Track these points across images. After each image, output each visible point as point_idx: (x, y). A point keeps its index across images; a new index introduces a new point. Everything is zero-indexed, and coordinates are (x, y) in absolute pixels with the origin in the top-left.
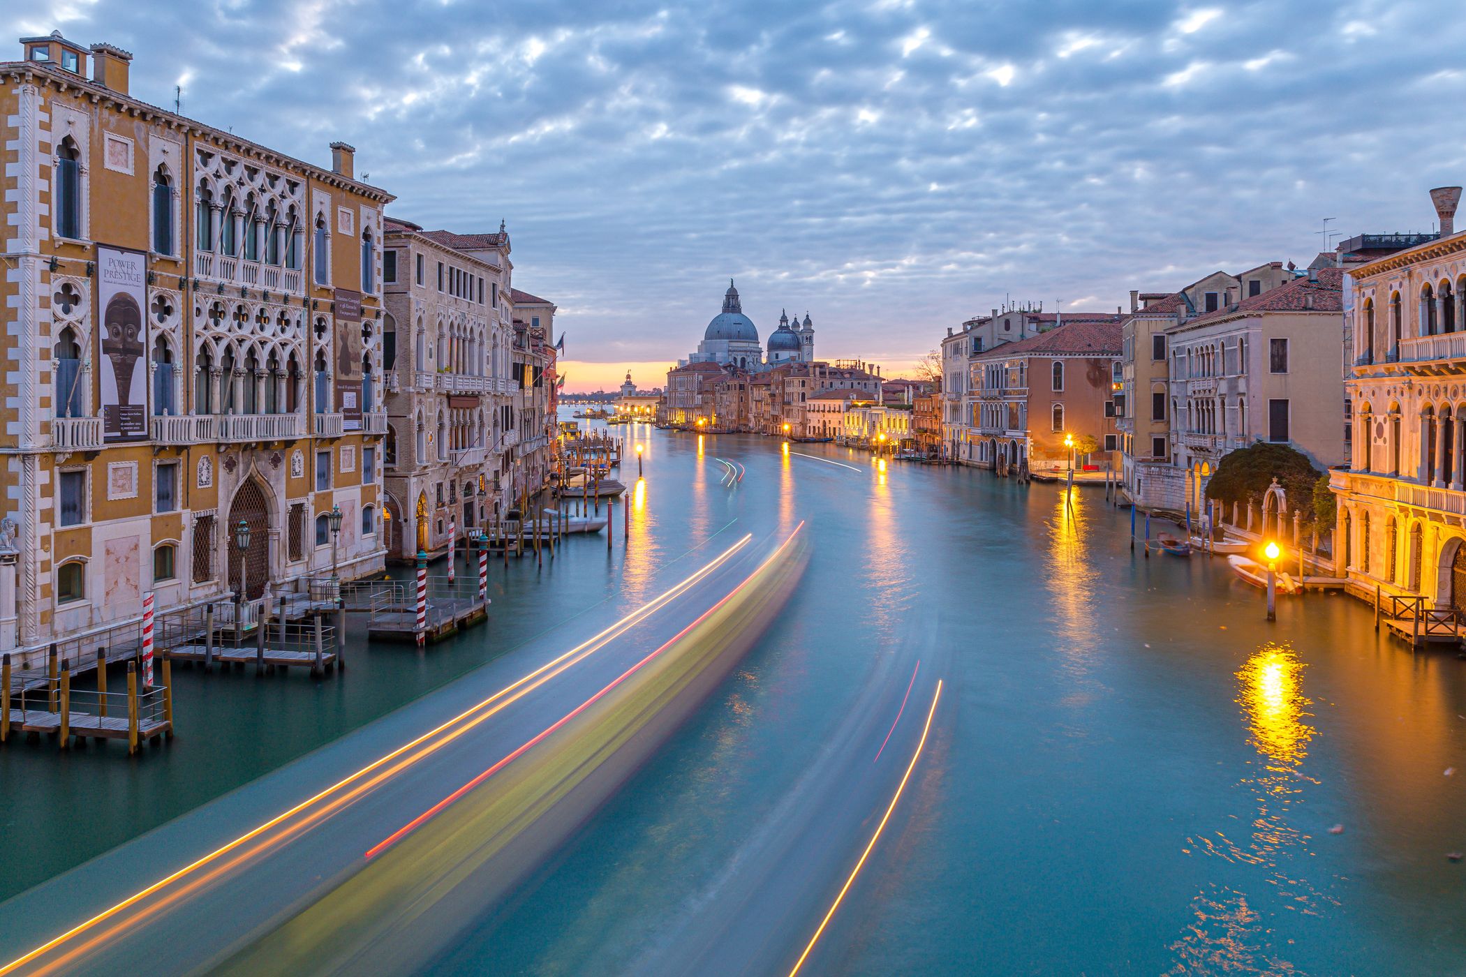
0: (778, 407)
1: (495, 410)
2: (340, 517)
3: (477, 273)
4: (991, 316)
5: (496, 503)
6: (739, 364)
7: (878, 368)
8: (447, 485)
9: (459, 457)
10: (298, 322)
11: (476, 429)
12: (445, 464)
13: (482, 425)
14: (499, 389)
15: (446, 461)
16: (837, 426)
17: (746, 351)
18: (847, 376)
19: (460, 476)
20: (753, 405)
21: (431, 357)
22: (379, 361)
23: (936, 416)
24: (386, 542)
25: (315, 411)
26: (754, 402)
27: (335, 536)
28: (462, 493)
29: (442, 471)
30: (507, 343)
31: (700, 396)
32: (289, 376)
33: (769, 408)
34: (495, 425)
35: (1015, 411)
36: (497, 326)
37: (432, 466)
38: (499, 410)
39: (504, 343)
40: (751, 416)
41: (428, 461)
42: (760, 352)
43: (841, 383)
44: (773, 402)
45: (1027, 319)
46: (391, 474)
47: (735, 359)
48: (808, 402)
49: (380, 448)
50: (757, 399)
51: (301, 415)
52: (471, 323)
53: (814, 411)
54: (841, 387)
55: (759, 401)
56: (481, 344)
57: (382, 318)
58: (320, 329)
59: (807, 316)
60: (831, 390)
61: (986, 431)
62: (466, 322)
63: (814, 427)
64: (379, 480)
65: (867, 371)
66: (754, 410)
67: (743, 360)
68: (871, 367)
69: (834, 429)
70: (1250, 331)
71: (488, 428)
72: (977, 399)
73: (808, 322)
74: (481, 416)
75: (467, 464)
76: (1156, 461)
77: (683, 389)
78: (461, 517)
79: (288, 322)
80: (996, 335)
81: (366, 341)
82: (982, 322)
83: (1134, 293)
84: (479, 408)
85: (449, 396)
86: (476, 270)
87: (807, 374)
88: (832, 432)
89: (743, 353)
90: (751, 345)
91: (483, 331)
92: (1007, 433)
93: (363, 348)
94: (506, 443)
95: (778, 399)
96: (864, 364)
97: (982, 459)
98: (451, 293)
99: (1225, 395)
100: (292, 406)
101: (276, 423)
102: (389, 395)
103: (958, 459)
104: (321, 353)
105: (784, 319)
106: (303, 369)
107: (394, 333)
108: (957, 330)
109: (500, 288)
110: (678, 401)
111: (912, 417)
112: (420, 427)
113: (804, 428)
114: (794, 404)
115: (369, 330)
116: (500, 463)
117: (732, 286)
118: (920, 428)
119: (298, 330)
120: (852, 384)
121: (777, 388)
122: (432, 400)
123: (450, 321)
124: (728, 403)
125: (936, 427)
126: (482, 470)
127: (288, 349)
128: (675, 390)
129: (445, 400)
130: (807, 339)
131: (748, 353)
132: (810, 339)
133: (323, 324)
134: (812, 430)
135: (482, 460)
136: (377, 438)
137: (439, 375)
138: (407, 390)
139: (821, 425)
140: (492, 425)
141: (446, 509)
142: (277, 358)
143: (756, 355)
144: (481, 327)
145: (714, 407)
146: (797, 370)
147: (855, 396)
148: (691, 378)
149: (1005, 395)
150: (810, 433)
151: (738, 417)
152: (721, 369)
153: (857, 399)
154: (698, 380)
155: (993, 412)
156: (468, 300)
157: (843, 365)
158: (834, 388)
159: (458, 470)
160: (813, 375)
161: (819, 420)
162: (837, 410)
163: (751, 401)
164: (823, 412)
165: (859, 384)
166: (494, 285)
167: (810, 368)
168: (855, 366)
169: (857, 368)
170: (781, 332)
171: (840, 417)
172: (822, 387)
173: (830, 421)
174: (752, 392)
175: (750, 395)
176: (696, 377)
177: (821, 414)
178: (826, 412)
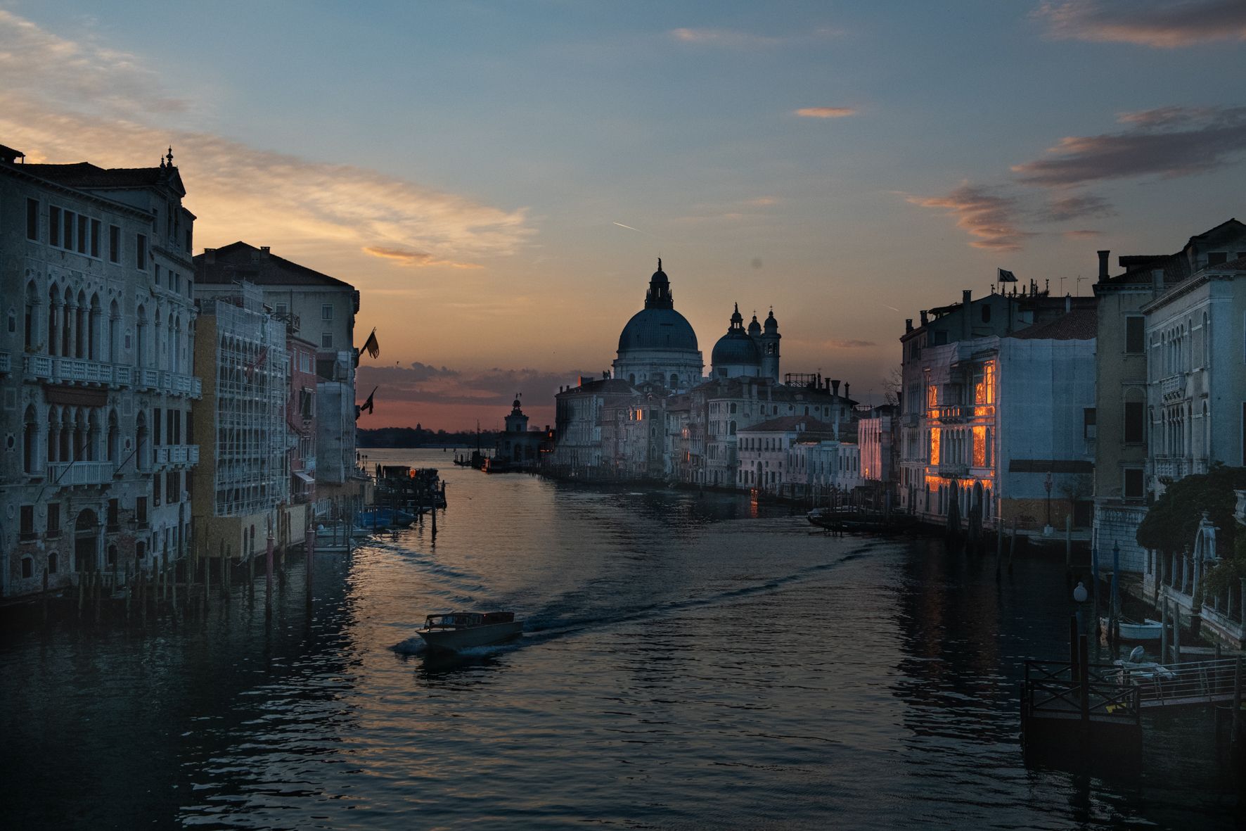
0: (700, 445)
1: (141, 414)
3: (105, 220)
4: (960, 301)
5: (141, 545)
6: (668, 384)
7: (847, 385)
8: (41, 509)
9: (60, 472)
11: (103, 437)
12: (39, 480)
13: (113, 432)
14: (145, 382)
15: (38, 475)
16: (776, 470)
17: (678, 365)
18: (799, 397)
19: (68, 500)
20: (669, 441)
21: (11, 329)
26: (671, 437)
28: (73, 523)
29: (31, 490)
30: (174, 322)
31: (599, 429)
33: (688, 445)
34: (141, 432)
36: (147, 294)
37: (12, 482)
38: (149, 413)
40: (666, 457)
42: (701, 366)
43: (791, 409)
45: (1016, 305)
47: (662, 377)
48: (739, 436)
52: (93, 289)
53: (746, 449)
54: (790, 413)
55: (677, 435)
56: (114, 318)
59: (771, 313)
60: (775, 417)
61: (944, 470)
62: (84, 285)
63: (747, 472)
65: (832, 393)
66: (670, 449)
68: (836, 384)
69: (773, 474)
70: (1215, 301)
71: (126, 437)
72: (936, 423)
73: (771, 322)
74: (113, 418)
75: (77, 483)
76: (1128, 503)
77: (577, 418)
78: (68, 557)
80: (969, 328)
82: (951, 309)
83: (1104, 256)
84: (109, 409)
85: (45, 386)
86: (104, 215)
87: (740, 395)
88: (769, 480)
89: (674, 368)
90: (687, 356)
91: (118, 300)
92: (971, 472)
94: (162, 459)
95: (700, 431)
96: (827, 380)
97: (940, 513)
98: (54, 241)
99: (1191, 398)
103: (914, 513)
105: (737, 318)
108: (917, 324)
109: (151, 243)
113: (734, 475)
114: (720, 438)
116: (150, 486)
117: (660, 268)
120: (807, 409)
121: (699, 416)
122: (15, 389)
123: (50, 283)
126: (110, 493)
128: (567, 421)
130: (770, 346)
131: (682, 369)
132: (775, 347)
134: (743, 475)
135: (109, 480)
137: (26, 355)
139: (755, 472)
140: (135, 433)
141: (40, 544)
143: (693, 369)
144: (114, 295)
145: (617, 444)
146: (726, 388)
147: (803, 426)
148: (588, 403)
149: (968, 415)
150: (740, 481)
151: (649, 458)
152: (632, 389)
153: (806, 430)
154: (596, 404)
155: (954, 440)
156: (89, 256)
157: (796, 382)
158: (779, 415)
159: (57, 489)
160: (748, 396)
161: (753, 462)
162: (777, 446)
163: (667, 435)
164: (759, 449)
165: (817, 409)
166: (141, 239)
167: (744, 386)
168: (814, 383)
169: (817, 387)
170: (732, 338)
171: (782, 455)
172: (762, 413)
173: (767, 463)
174: (669, 422)
175: (666, 426)
176: (594, 401)
177: (756, 452)
178: (763, 450)
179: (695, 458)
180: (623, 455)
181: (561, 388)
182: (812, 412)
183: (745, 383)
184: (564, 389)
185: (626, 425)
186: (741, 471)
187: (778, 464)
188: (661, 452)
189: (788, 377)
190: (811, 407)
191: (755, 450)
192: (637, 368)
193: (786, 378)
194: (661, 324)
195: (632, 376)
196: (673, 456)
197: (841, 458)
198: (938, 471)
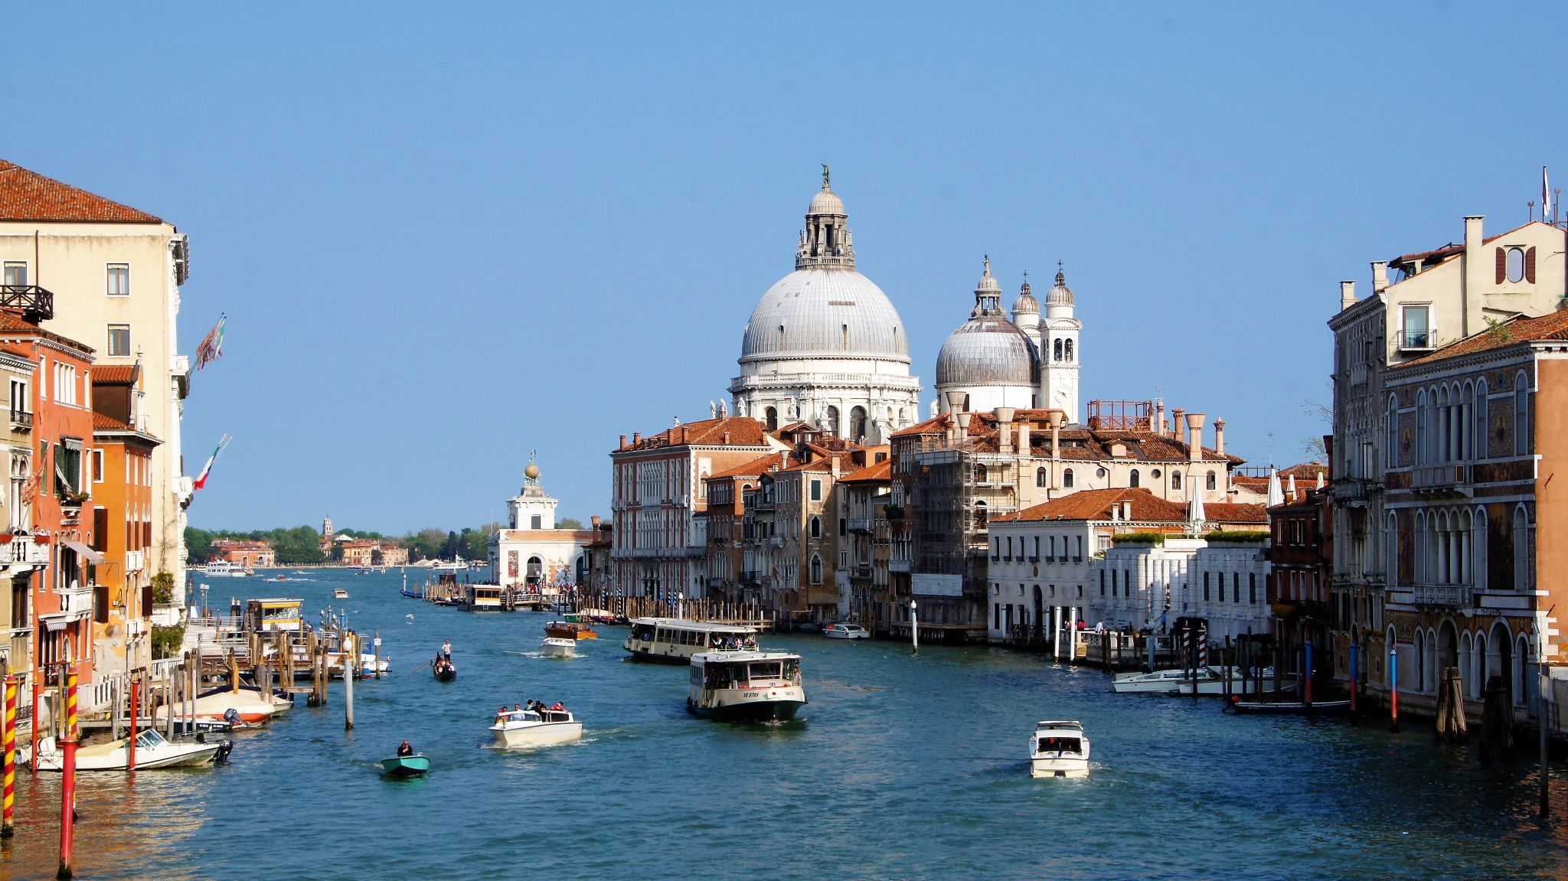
16: (1072, 602)
18: (1118, 450)
20: (847, 544)
23: (1326, 562)
26: (852, 536)
31: (702, 522)
33: (888, 552)
35: (1503, 531)
40: (842, 578)
43: (1102, 472)
44: (897, 530)
47: (834, 412)
48: (994, 532)
50: (858, 526)
53: (1008, 559)
54: (1101, 484)
55: (865, 532)
60: (1063, 492)
61: (1426, 596)
63: (1009, 608)
66: (850, 559)
67: (860, 416)
69: (1065, 610)
72: (1407, 498)
77: (656, 500)
80: (1476, 300)
87: (993, 446)
89: (857, 393)
90: (885, 369)
92: (1485, 602)
95: (911, 525)
97: (1421, 688)
110: (640, 538)
111: (1268, 566)
113: (983, 614)
118: (1286, 600)
120: (1135, 477)
124: (776, 540)
125: (1327, 595)
128: (635, 507)
130: (1057, 347)
131: (875, 394)
132: (1065, 348)
134: (1003, 614)
139: (1027, 600)
145: (741, 551)
146: (965, 432)
147: (1127, 508)
148: (678, 468)
149: (1476, 481)
150: (997, 626)
151: (805, 580)
152: (769, 438)
153: (1131, 519)
154: (697, 471)
155: (1447, 536)
157: (1111, 419)
158: (1076, 488)
160: (1011, 449)
161: (1022, 586)
162: (1073, 551)
163: (843, 532)
164: (1035, 560)
165: (1157, 473)
167: (1003, 427)
168: (1148, 422)
169: (1153, 429)
170: (979, 329)
171: (1080, 573)
172: (1039, 484)
173: (1052, 587)
174: (847, 508)
175: (841, 515)
176: (693, 460)
177: (1028, 566)
178: (1043, 561)
179: (902, 581)
180: (753, 573)
181: (622, 439)
182: (1146, 481)
183: (1006, 423)
184: (628, 442)
185: (758, 513)
186: (997, 606)
187: (1076, 590)
188: (830, 570)
189: (1094, 407)
190: (1145, 471)
191: (1027, 560)
192: (779, 395)
193: (1089, 411)
194: (831, 303)
195: (772, 413)
196: (857, 575)
197: (1206, 575)
198: (1413, 601)
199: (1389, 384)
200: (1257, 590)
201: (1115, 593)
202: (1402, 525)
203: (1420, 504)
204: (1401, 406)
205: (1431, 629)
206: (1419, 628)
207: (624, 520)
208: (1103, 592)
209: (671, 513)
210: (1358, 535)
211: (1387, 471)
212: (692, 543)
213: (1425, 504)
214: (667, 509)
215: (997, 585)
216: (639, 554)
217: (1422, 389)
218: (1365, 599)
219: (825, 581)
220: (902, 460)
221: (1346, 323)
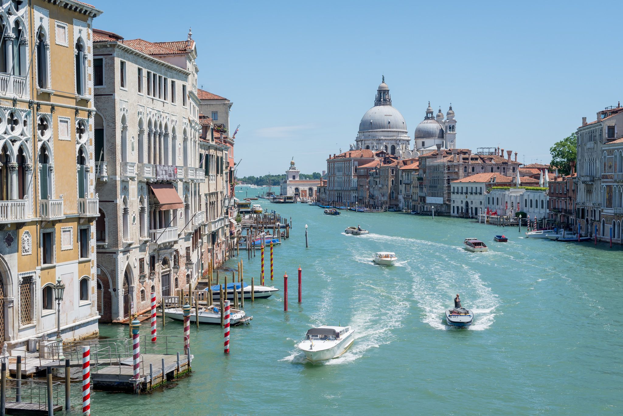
1: (186, 196)
2: (62, 288)
3: (170, 76)
5: (188, 276)
6: (389, 151)
7: (516, 154)
8: (147, 260)
9: (158, 236)
10: (25, 122)
11: (171, 212)
12: (146, 242)
14: (189, 176)
15: (147, 239)
16: (478, 206)
17: (396, 140)
19: (159, 251)
20: (402, 188)
21: (133, 150)
22: (91, 154)
23: (570, 198)
24: (99, 309)
25: (40, 198)
26: (404, 185)
27: (59, 304)
28: (160, 266)
29: (143, 248)
30: (195, 137)
31: (356, 180)
32: (18, 168)
33: (418, 190)
34: (187, 208)
36: (187, 122)
37: (135, 244)
38: (189, 194)
39: (192, 137)
40: (401, 197)
41: (132, 239)
42: (408, 140)
43: (483, 168)
44: (421, 184)
46: (101, 250)
47: (386, 147)
48: (452, 185)
49: (93, 228)
50: (406, 182)
51: (29, 200)
52: (165, 121)
53: (458, 193)
54: (482, 171)
55: (408, 184)
56: (174, 138)
57: (93, 118)
58: (43, 127)
59: (450, 107)
61: (618, 211)
62: (162, 119)
63: (458, 207)
64: (93, 256)
65: (506, 157)
66: (403, 192)
67: (393, 148)
68: (509, 153)
69: (476, 209)
71: (180, 211)
73: (451, 113)
75: (165, 242)
77: (341, 173)
78: (159, 288)
79: (16, 122)
81: (80, 137)
85: (148, 184)
86: (169, 74)
88: (474, 212)
89: (393, 141)
91: (175, 126)
93: (78, 143)
94: (195, 223)
96: (502, 151)
98: (148, 94)
100: (22, 193)
101: (9, 209)
102: (100, 184)
104: (44, 148)
105: (429, 111)
106: (30, 163)
107: (103, 130)
109: (188, 89)
110: (336, 184)
111: (548, 198)
112: (126, 211)
113: (449, 209)
115: (82, 127)
116: (191, 241)
117: (384, 82)
118: (555, 208)
119: (25, 128)
120: (492, 169)
122: (135, 187)
123: (148, 119)
124: (380, 186)
125: (570, 207)
126: (176, 247)
127: (17, 145)
128: (334, 175)
129: (145, 186)
130: (450, 128)
131: (398, 142)
132: (452, 128)
133: (45, 123)
134: (456, 209)
135: (176, 239)
136: (90, 220)
137: (140, 165)
138: (114, 179)
139: (464, 205)
140: (183, 208)
141: (147, 281)
142: (8, 153)
143: (405, 142)
144: (174, 123)
145: (369, 189)
148: (348, 164)
150: (454, 212)
151: (390, 198)
152: (374, 156)
153: (496, 182)
154: (353, 165)
156: (163, 100)
157: (485, 152)
158: (476, 173)
159: (156, 247)
160: (457, 161)
161: (462, 201)
162: (479, 191)
163: (401, 184)
164: (467, 193)
165: (498, 168)
166: (184, 87)
167: (455, 155)
168: (495, 153)
169: (497, 155)
171: (481, 198)
172: (465, 171)
173: (472, 202)
174: (402, 176)
175: (400, 179)
176: (352, 163)
177: (464, 195)
178: (469, 194)
179: (422, 199)
180: (373, 195)
181: (330, 155)
182: (495, 170)
183: (456, 153)
184: (332, 156)
185: (374, 178)
186: (454, 207)
187: (480, 203)
188: (397, 195)
190: (495, 167)
191: (464, 193)
192: (370, 142)
193: (477, 150)
194: (385, 115)
195: (368, 147)
196: (406, 196)
197: (526, 200)
198: (613, 212)
199: (603, 149)
200: (544, 205)
201: (493, 204)
202: (608, 190)
203: (615, 184)
204: (608, 155)
205: (618, 220)
206: (614, 220)
207: (331, 179)
208: (489, 203)
209: (346, 177)
210: (589, 191)
211: (602, 174)
212: (352, 186)
213: (617, 184)
214: (345, 176)
215: (454, 201)
216: (335, 189)
217: (616, 150)
218: (592, 211)
219: (396, 198)
220: (422, 163)
221: (584, 129)
